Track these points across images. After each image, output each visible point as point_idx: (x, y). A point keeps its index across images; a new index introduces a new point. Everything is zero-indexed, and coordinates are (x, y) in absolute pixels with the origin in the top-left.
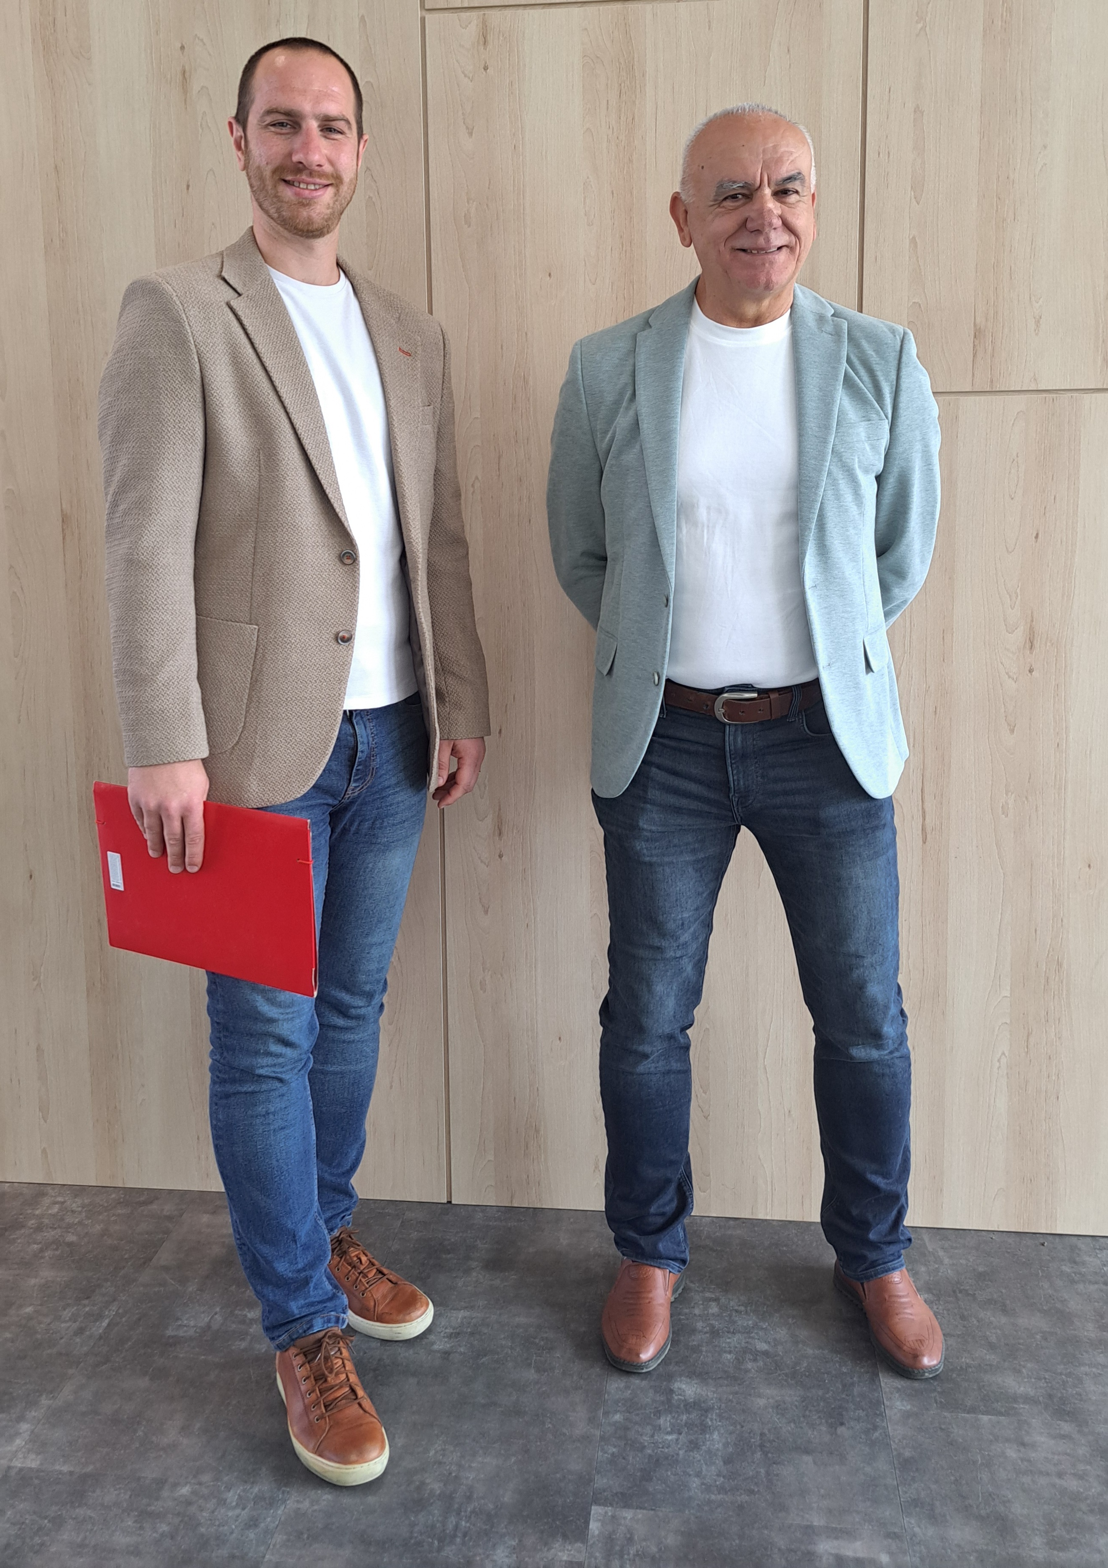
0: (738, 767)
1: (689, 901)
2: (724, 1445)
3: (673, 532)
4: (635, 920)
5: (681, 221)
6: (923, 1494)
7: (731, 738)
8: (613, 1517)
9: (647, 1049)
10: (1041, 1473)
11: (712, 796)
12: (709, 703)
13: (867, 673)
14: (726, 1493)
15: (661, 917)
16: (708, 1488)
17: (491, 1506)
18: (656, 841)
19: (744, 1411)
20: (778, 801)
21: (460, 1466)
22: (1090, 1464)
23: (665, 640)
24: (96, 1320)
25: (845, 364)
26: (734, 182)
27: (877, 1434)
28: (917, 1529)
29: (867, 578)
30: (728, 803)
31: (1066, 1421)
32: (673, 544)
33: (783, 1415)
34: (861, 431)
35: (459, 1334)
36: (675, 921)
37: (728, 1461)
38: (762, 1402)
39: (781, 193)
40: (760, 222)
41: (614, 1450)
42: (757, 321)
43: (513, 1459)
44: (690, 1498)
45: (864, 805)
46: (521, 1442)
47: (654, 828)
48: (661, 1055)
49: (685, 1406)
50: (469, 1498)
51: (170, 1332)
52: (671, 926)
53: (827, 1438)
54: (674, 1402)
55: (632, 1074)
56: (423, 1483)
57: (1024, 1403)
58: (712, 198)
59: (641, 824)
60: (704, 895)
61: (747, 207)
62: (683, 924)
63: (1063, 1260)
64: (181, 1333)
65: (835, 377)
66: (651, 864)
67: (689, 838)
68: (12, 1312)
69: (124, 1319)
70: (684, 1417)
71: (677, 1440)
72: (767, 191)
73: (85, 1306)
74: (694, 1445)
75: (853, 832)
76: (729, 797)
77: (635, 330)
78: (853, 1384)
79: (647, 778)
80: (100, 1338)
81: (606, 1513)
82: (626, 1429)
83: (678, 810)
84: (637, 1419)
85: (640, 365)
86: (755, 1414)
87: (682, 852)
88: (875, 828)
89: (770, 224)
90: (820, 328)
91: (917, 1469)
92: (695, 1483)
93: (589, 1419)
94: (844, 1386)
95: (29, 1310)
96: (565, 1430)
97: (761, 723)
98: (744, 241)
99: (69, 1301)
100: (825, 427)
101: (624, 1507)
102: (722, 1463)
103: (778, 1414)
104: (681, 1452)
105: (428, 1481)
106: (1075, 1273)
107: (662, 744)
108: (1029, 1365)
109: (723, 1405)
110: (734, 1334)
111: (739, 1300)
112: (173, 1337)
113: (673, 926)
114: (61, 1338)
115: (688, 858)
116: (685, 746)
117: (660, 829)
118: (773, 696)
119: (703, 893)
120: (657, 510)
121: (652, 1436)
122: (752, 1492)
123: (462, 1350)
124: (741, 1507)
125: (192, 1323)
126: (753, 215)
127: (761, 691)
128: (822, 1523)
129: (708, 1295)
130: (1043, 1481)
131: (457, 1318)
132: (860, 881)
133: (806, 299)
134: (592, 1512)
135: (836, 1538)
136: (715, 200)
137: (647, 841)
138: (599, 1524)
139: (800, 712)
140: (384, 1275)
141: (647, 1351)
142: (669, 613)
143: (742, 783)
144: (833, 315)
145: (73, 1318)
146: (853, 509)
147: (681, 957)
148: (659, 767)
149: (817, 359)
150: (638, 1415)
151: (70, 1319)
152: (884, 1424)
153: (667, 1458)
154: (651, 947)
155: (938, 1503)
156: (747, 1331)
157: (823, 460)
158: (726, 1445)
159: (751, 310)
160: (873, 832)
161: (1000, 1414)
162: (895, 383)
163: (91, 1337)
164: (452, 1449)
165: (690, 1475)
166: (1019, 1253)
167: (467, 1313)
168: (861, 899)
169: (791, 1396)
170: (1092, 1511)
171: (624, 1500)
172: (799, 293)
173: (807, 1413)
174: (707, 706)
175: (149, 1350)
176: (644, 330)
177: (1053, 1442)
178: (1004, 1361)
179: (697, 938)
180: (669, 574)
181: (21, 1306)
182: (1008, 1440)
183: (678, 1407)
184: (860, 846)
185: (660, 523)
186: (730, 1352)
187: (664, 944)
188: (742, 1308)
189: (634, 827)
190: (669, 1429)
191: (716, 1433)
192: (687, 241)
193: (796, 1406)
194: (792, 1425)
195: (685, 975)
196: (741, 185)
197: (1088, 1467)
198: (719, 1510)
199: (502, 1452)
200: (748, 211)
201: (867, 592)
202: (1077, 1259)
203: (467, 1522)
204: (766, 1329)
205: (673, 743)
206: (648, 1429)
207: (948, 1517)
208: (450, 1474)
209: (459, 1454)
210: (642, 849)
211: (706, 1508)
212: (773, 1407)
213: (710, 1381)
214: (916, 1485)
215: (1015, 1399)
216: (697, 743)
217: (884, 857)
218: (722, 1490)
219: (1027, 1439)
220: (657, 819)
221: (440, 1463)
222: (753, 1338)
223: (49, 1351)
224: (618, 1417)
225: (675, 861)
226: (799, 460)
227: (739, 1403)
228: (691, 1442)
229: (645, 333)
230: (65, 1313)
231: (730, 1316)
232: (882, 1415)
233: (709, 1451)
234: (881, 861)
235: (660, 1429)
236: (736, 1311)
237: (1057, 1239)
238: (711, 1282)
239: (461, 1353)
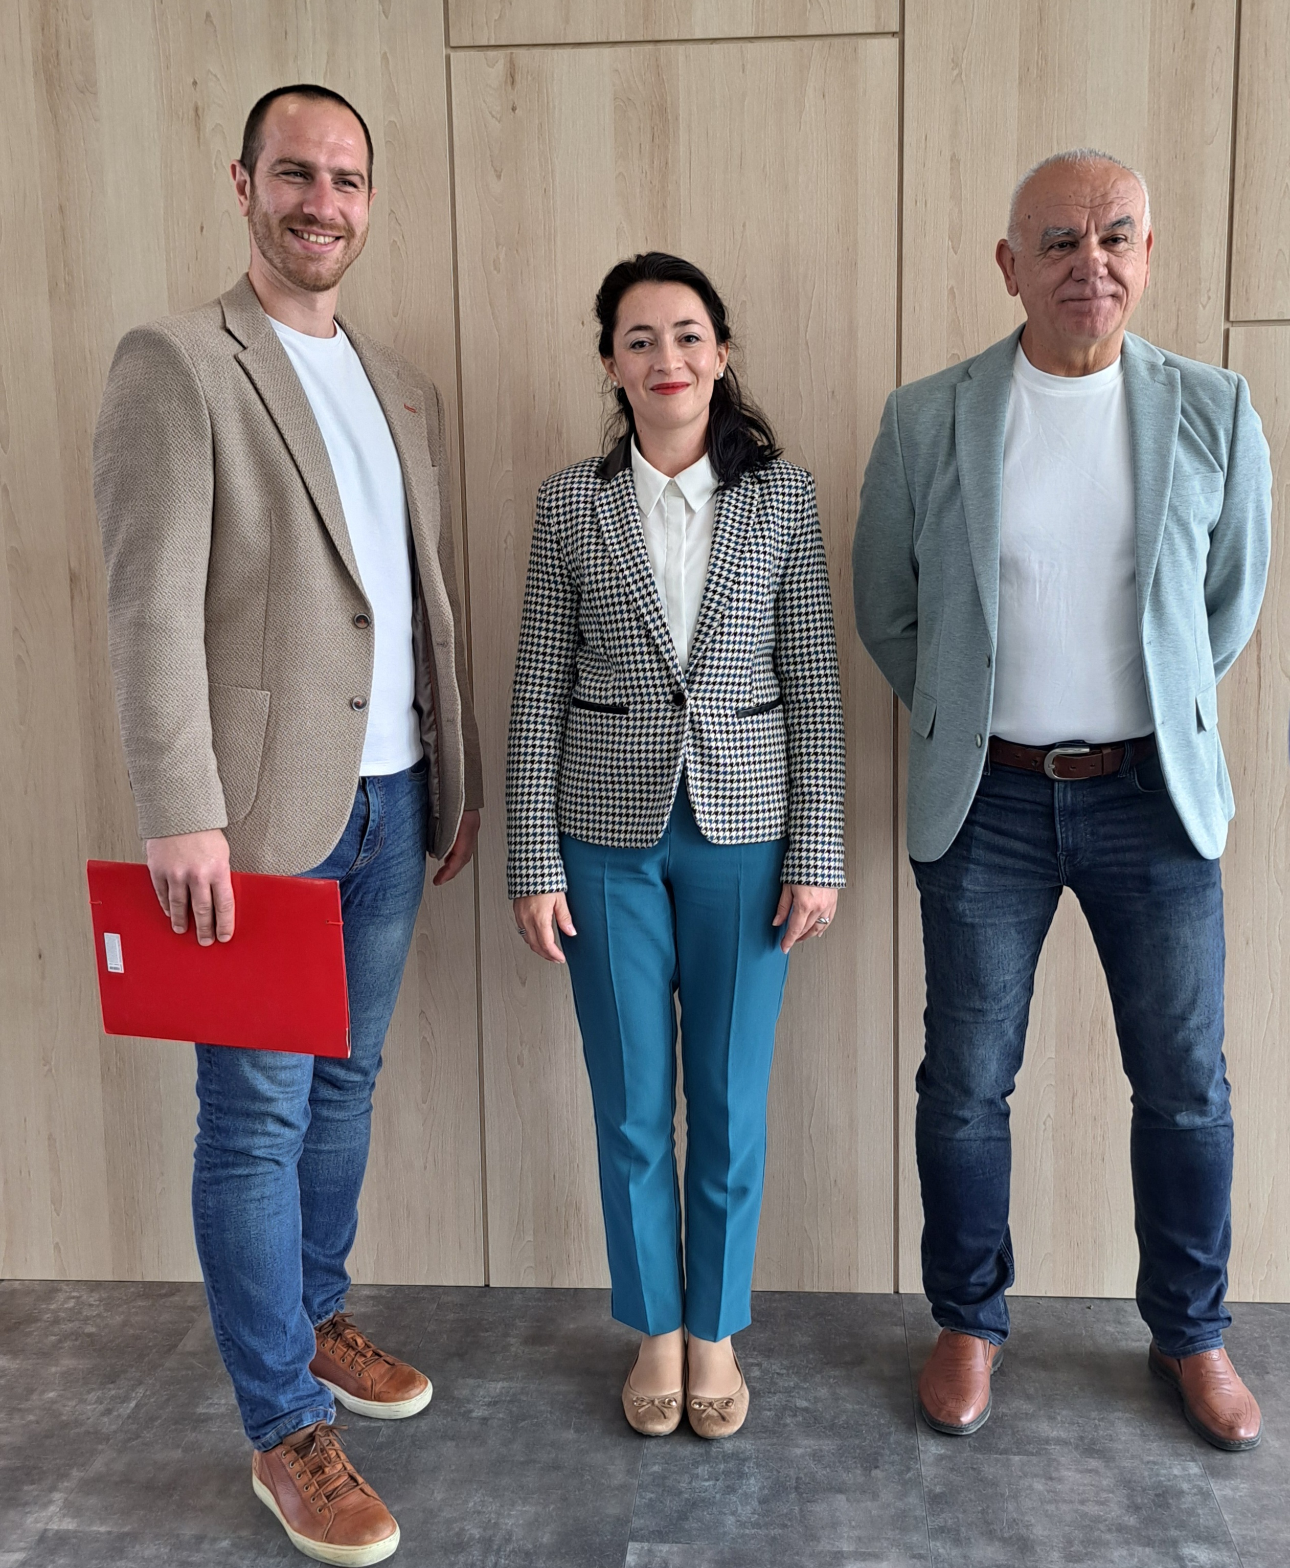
0: (1066, 825)
1: (1012, 963)
2: (760, 1488)
3: (995, 591)
4: (955, 983)
5: (1008, 269)
6: (950, 1522)
7: (1061, 794)
8: (650, 1551)
9: (966, 1114)
10: (1065, 1501)
11: (1039, 854)
12: (1038, 759)
13: (1199, 731)
14: (760, 1528)
15: (982, 979)
16: (742, 1524)
17: (530, 1546)
18: (979, 902)
19: (781, 1459)
20: (1106, 859)
21: (499, 1514)
22: (1113, 1492)
23: (988, 701)
24: (123, 1402)
25: (1180, 416)
26: (1059, 229)
27: (909, 1475)
28: (941, 1550)
29: (1198, 633)
30: (1054, 861)
31: (1094, 1458)
32: (995, 603)
33: (819, 1461)
34: (1196, 484)
35: (497, 1402)
36: (997, 983)
37: (763, 1501)
38: (799, 1451)
39: (1110, 241)
40: (1085, 271)
41: (652, 1495)
42: (1086, 370)
43: (552, 1507)
44: (725, 1533)
45: (1195, 863)
46: (560, 1492)
47: (978, 888)
48: (981, 1121)
49: (723, 1457)
50: (508, 1540)
51: (201, 1410)
52: (993, 988)
53: (861, 1479)
54: (713, 1454)
55: (950, 1140)
56: (462, 1529)
57: (1055, 1445)
58: (1038, 247)
59: (964, 884)
60: (1026, 958)
61: (1073, 256)
62: (1005, 987)
63: (1108, 1321)
64: (212, 1411)
65: (1171, 428)
66: (973, 926)
67: (1013, 899)
68: (35, 1397)
69: (152, 1400)
70: (722, 1466)
71: (714, 1485)
72: (1094, 239)
73: (110, 1390)
74: (731, 1490)
75: (1184, 889)
76: (1056, 855)
77: (954, 381)
78: (890, 1433)
79: (971, 838)
80: (129, 1417)
81: (643, 1547)
82: (665, 1478)
83: (1002, 870)
84: (676, 1469)
85: (961, 416)
86: (792, 1461)
87: (1004, 914)
88: (1205, 887)
89: (1095, 273)
90: (1153, 379)
91: (946, 1502)
92: (730, 1520)
93: (628, 1471)
94: (881, 1435)
95: (52, 1395)
96: (603, 1481)
97: (1091, 779)
98: (1071, 290)
99: (94, 1386)
100: (1161, 480)
101: (660, 1542)
102: (757, 1503)
103: (814, 1460)
104: (718, 1496)
105: (466, 1528)
106: (1118, 1333)
107: (988, 804)
108: (1064, 1412)
109: (761, 1455)
110: (775, 1393)
111: (782, 1364)
112: (204, 1414)
113: (995, 989)
114: (88, 1419)
115: (1011, 919)
116: (1009, 804)
117: (985, 889)
118: (1106, 751)
119: (1025, 955)
120: (979, 568)
121: (690, 1483)
122: (785, 1526)
123: (501, 1416)
124: (774, 1538)
125: (223, 1401)
126: (1078, 263)
127: (1091, 746)
128: (852, 1548)
129: (751, 1360)
130: (1064, 1507)
131: (496, 1389)
132: (1189, 941)
133: (1136, 348)
134: (629, 1547)
135: (864, 1560)
136: (1042, 249)
137: (971, 901)
138: (635, 1557)
139: (1131, 768)
140: (380, 1356)
141: (967, 1414)
142: (991, 674)
143: (1070, 840)
144: (1165, 364)
145: (99, 1401)
146: (1187, 565)
147: (1003, 1020)
148: (983, 826)
149: (1152, 410)
150: (676, 1465)
151: (96, 1402)
152: (918, 1466)
153: (703, 1501)
154: (973, 1010)
155: (963, 1529)
156: (788, 1391)
157: (1160, 514)
158: (762, 1488)
159: (1079, 359)
160: (1204, 890)
161: (1032, 1454)
162: (1231, 431)
163: (119, 1416)
164: (491, 1500)
165: (725, 1514)
166: (1065, 1316)
167: (506, 1384)
168: (1189, 959)
169: (828, 1445)
170: (1110, 1530)
171: (661, 1536)
172: (1129, 342)
173: (843, 1459)
174: (1036, 762)
175: (181, 1427)
176: (963, 381)
177: (1078, 1476)
178: (1040, 1410)
179: (1019, 1002)
180: (991, 633)
181: (43, 1392)
182: (1036, 1476)
183: (717, 1458)
184: (1190, 905)
185: (982, 582)
186: (770, 1410)
187: (986, 1006)
188: (785, 1371)
189: (957, 888)
190: (707, 1477)
191: (753, 1478)
192: (1014, 290)
193: (833, 1454)
194: (828, 1470)
195: (1006, 1038)
196: (1065, 231)
197: (1111, 1495)
198: (752, 1542)
199: (542, 1501)
200: (1073, 259)
201: (1199, 649)
202: (1122, 1321)
203: (506, 1560)
204: (807, 1389)
205: (998, 802)
206: (686, 1477)
207: (973, 1540)
208: (490, 1521)
209: (498, 1504)
210: (964, 910)
211: (740, 1540)
212: (809, 1455)
213: (749, 1435)
214: (944, 1515)
215: (1047, 1441)
216: (1025, 801)
217: (1213, 916)
218: (756, 1525)
219: (1054, 1475)
220: (981, 880)
221: (479, 1513)
222: (793, 1397)
223: (77, 1430)
224: (656, 1468)
225: (997, 922)
226: (1136, 514)
227: (776, 1453)
228: (728, 1487)
229: (966, 384)
230: (91, 1396)
231: (772, 1378)
232: (917, 1459)
233: (745, 1494)
234: (1210, 921)
235: (698, 1477)
236: (778, 1374)
237: (1104, 1303)
238: (754, 1349)
239: (499, 1419)
